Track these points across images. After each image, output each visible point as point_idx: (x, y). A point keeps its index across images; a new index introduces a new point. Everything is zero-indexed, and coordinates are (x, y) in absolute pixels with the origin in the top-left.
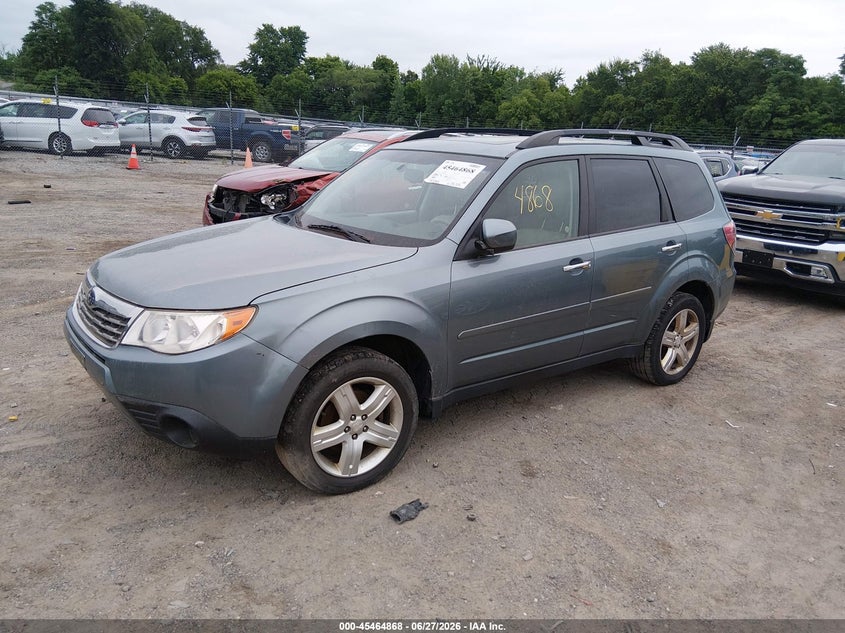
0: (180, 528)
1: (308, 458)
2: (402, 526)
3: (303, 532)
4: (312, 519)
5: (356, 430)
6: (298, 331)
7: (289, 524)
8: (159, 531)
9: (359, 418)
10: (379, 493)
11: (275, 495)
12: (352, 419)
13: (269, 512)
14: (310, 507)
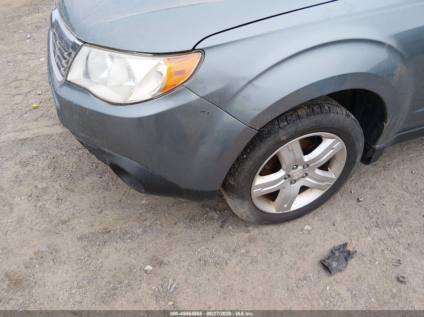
0: (134, 245)
1: (247, 203)
2: (331, 279)
3: (238, 269)
4: (248, 252)
5: (296, 178)
6: (250, 86)
7: (226, 256)
8: (118, 246)
9: (300, 168)
10: (307, 227)
11: (216, 216)
12: (293, 169)
13: (210, 236)
14: (246, 235)
